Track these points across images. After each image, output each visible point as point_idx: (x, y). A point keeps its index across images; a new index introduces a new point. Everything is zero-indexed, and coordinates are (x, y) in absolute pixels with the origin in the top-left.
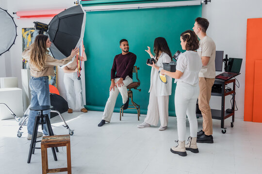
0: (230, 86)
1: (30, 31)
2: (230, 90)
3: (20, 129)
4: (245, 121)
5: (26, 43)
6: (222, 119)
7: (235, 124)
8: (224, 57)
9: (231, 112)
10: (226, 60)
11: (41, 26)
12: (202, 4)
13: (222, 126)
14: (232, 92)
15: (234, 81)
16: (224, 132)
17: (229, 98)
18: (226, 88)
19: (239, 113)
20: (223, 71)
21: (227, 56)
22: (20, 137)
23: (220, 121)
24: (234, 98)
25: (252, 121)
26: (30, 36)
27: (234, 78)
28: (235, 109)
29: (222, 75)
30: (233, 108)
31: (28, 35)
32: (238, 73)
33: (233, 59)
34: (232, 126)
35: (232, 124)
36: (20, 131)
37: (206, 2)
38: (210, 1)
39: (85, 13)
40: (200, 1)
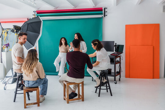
0: (118, 59)
1: (6, 30)
2: (118, 61)
3: (5, 85)
4: (126, 77)
6: (115, 76)
7: (121, 79)
8: (115, 45)
9: (119, 73)
10: (116, 46)
12: (102, 17)
13: (115, 80)
14: (119, 62)
15: (120, 57)
16: (116, 83)
17: (118, 65)
18: (116, 60)
19: (123, 73)
20: (114, 51)
22: (5, 89)
23: (113, 78)
24: (120, 66)
25: (129, 78)
26: (6, 33)
27: (120, 55)
28: (121, 71)
29: (114, 53)
30: (120, 70)
32: (122, 53)
33: (119, 45)
34: (120, 80)
35: (119, 79)
36: (5, 86)
37: (105, 16)
38: (107, 15)
39: (42, 21)
40: (101, 15)
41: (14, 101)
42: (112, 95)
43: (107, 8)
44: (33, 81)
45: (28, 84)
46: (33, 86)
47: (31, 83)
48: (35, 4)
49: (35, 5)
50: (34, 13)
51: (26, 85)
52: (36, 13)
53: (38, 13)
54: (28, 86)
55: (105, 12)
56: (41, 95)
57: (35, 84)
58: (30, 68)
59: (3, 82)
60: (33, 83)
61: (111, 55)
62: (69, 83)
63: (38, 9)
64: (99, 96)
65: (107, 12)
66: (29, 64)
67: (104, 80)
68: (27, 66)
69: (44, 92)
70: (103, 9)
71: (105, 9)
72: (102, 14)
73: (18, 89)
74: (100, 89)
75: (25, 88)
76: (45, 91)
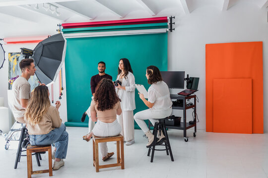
0: (192, 101)
1: (16, 55)
2: (191, 104)
3: (7, 142)
4: (207, 131)
5: (12, 66)
6: (185, 129)
7: (196, 134)
8: (186, 77)
9: (193, 124)
10: (187, 79)
11: (27, 51)
12: (167, 31)
13: (185, 135)
14: (193, 106)
15: (195, 97)
16: (186, 141)
17: (190, 111)
19: (201, 125)
20: (185, 88)
21: (188, 75)
22: (7, 149)
23: (182, 131)
24: (195, 111)
25: (213, 132)
26: (15, 59)
28: (197, 121)
29: (184, 91)
30: (195, 120)
31: (14, 59)
32: (196, 90)
33: (193, 78)
34: (195, 136)
35: (194, 134)
36: (7, 144)
37: (171, 30)
38: (174, 29)
39: (66, 41)
40: (165, 29)
41: (16, 168)
42: (173, 160)
43: (174, 17)
44: (42, 135)
45: (35, 140)
46: (43, 143)
47: (39, 139)
48: (58, 13)
49: (58, 15)
50: (58, 28)
51: (32, 141)
52: (62, 28)
53: (65, 27)
54: (34, 144)
55: (171, 24)
56: (57, 158)
57: (45, 140)
58: (37, 115)
59: (6, 137)
60: (42, 138)
61: (179, 94)
62: (99, 140)
63: (65, 21)
64: (152, 161)
65: (174, 23)
66: (36, 109)
67: (160, 135)
68: (33, 112)
69: (61, 154)
70: (168, 18)
71: (171, 18)
72: (166, 27)
73: (23, 149)
74: (154, 150)
75: (31, 146)
76: (63, 153)
